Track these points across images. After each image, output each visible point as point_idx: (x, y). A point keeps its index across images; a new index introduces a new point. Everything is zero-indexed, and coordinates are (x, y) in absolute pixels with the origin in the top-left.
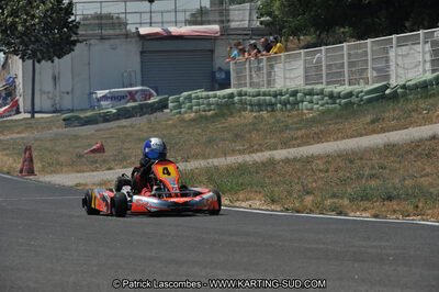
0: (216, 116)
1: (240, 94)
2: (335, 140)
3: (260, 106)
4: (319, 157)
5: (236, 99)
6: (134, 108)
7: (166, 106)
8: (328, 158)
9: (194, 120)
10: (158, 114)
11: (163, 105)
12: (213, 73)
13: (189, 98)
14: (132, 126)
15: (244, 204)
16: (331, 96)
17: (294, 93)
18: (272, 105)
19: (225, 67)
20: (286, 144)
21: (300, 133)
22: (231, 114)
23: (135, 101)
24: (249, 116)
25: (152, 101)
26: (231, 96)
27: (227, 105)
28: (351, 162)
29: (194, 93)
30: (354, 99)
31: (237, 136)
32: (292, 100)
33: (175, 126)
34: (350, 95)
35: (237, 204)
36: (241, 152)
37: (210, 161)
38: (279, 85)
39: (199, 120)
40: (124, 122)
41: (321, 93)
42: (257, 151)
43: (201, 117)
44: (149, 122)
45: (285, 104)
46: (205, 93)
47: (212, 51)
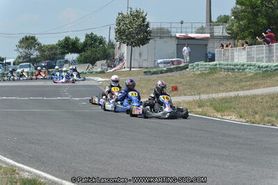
0: (209, 73)
1: (220, 64)
2: (264, 88)
3: (228, 70)
4: (258, 96)
5: (218, 66)
6: (174, 68)
7: (187, 68)
8: (263, 96)
9: (199, 74)
10: (184, 71)
11: (186, 67)
12: (207, 54)
13: (198, 65)
14: (173, 76)
15: (227, 118)
16: (259, 67)
17: (243, 65)
18: (233, 69)
19: (211, 52)
20: (242, 89)
21: (248, 83)
22: (216, 73)
23: (174, 65)
24: (223, 74)
25: (181, 65)
26: (216, 65)
27: (214, 69)
28: (273, 98)
29: (200, 63)
30: (268, 69)
31: (220, 83)
32: (242, 68)
33: (191, 77)
34: (267, 67)
35: (224, 117)
36: (223, 91)
37: (210, 95)
38: (236, 61)
39: (202, 75)
40: (169, 74)
41: (255, 65)
42: (231, 91)
43: (203, 73)
44: (180, 74)
45: (239, 69)
46: (204, 63)
47: (206, 45)
